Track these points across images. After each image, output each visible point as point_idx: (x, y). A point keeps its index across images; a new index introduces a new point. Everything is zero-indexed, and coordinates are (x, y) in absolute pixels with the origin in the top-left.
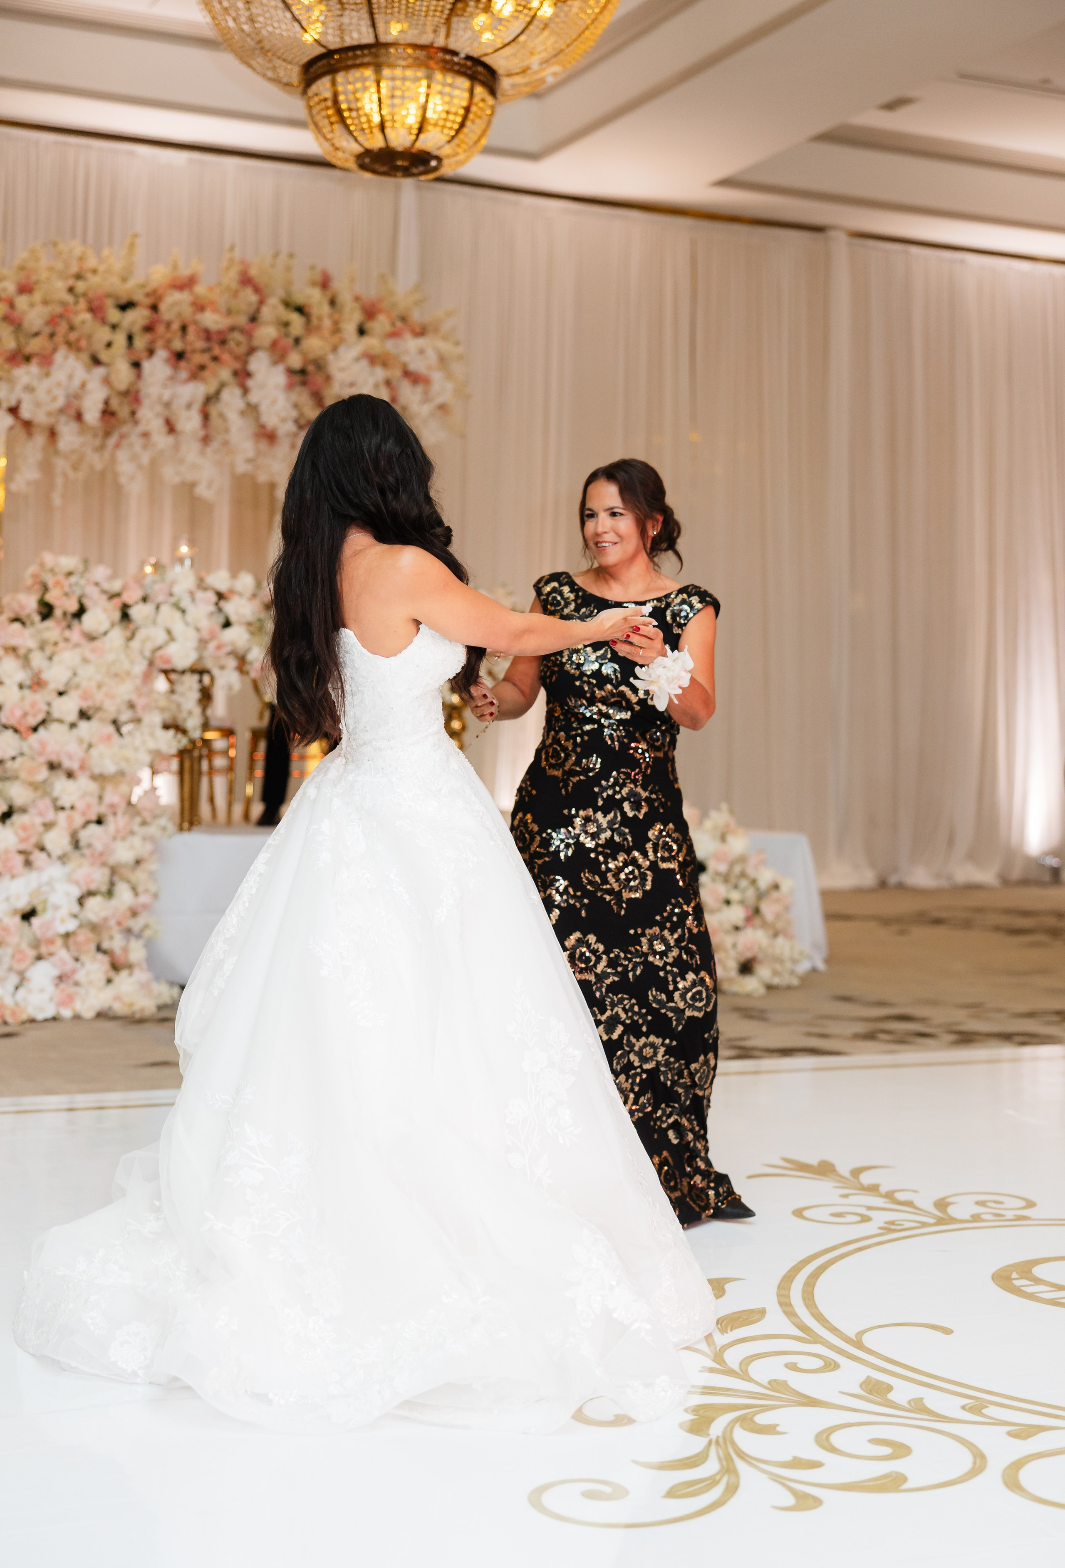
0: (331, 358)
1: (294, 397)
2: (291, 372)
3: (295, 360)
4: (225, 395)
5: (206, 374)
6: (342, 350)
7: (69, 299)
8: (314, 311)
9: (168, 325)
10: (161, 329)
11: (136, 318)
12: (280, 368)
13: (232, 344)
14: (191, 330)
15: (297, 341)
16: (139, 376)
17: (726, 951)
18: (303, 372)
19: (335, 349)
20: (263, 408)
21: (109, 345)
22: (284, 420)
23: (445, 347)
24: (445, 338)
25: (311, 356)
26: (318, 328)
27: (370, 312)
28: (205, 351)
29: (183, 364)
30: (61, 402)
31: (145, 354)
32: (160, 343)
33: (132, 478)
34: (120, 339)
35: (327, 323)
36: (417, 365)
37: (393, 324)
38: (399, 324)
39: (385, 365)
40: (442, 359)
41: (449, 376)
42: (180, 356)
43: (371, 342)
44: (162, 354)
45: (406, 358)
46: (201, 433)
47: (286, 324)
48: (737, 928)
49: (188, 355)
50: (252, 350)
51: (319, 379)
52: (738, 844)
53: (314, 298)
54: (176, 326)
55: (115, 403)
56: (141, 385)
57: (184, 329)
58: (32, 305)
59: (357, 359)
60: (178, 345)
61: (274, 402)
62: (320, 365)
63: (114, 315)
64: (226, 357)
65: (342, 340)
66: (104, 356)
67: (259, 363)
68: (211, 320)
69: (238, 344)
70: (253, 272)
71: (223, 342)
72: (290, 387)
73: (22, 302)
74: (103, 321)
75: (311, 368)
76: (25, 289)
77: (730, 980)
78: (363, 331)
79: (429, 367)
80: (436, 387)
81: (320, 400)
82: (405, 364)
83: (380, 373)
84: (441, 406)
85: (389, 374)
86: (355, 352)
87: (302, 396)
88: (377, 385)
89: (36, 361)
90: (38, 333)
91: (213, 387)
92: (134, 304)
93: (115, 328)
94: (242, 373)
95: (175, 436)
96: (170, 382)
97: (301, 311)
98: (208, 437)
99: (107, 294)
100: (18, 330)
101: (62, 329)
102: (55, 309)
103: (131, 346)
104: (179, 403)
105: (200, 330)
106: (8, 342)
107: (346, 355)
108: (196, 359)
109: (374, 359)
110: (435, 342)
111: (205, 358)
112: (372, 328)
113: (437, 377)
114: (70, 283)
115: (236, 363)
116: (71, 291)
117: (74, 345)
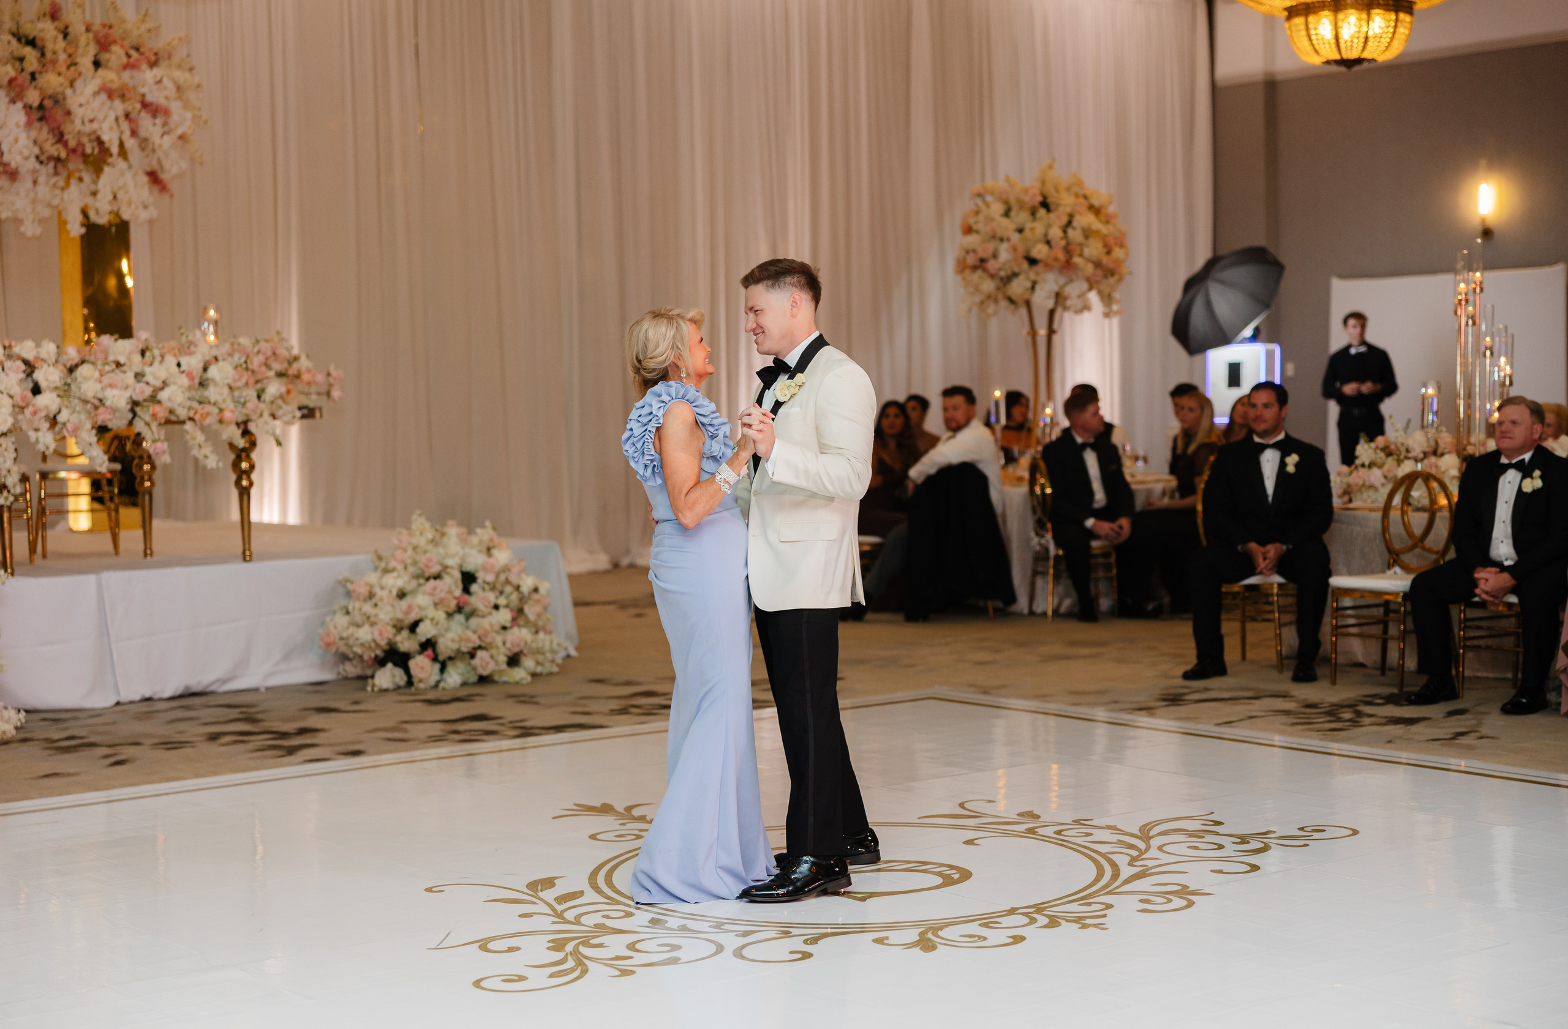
0: (69, 92)
1: (34, 134)
2: (28, 108)
3: (33, 97)
6: (79, 83)
8: (49, 46)
12: (19, 106)
15: (33, 76)
17: (497, 648)
18: (41, 107)
19: (72, 84)
22: (27, 158)
23: (181, 76)
24: (179, 67)
25: (50, 92)
26: (54, 62)
27: (104, 44)
35: (62, 57)
36: (154, 96)
37: (129, 56)
38: (133, 53)
39: (124, 98)
40: (179, 89)
41: (187, 106)
43: (106, 75)
45: (143, 90)
47: (21, 59)
48: (504, 628)
51: (59, 113)
52: (502, 557)
53: (47, 30)
59: (96, 94)
61: (16, 140)
62: (58, 100)
65: (80, 74)
72: (29, 124)
75: (48, 103)
77: (501, 672)
78: (97, 64)
79: (167, 98)
80: (175, 117)
81: (60, 138)
82: (143, 95)
83: (119, 107)
84: (181, 137)
85: (128, 106)
86: (93, 86)
87: (44, 133)
88: (117, 119)
97: (33, 44)
107: (83, 89)
109: (112, 93)
110: (171, 70)
112: (107, 60)
113: (175, 107)
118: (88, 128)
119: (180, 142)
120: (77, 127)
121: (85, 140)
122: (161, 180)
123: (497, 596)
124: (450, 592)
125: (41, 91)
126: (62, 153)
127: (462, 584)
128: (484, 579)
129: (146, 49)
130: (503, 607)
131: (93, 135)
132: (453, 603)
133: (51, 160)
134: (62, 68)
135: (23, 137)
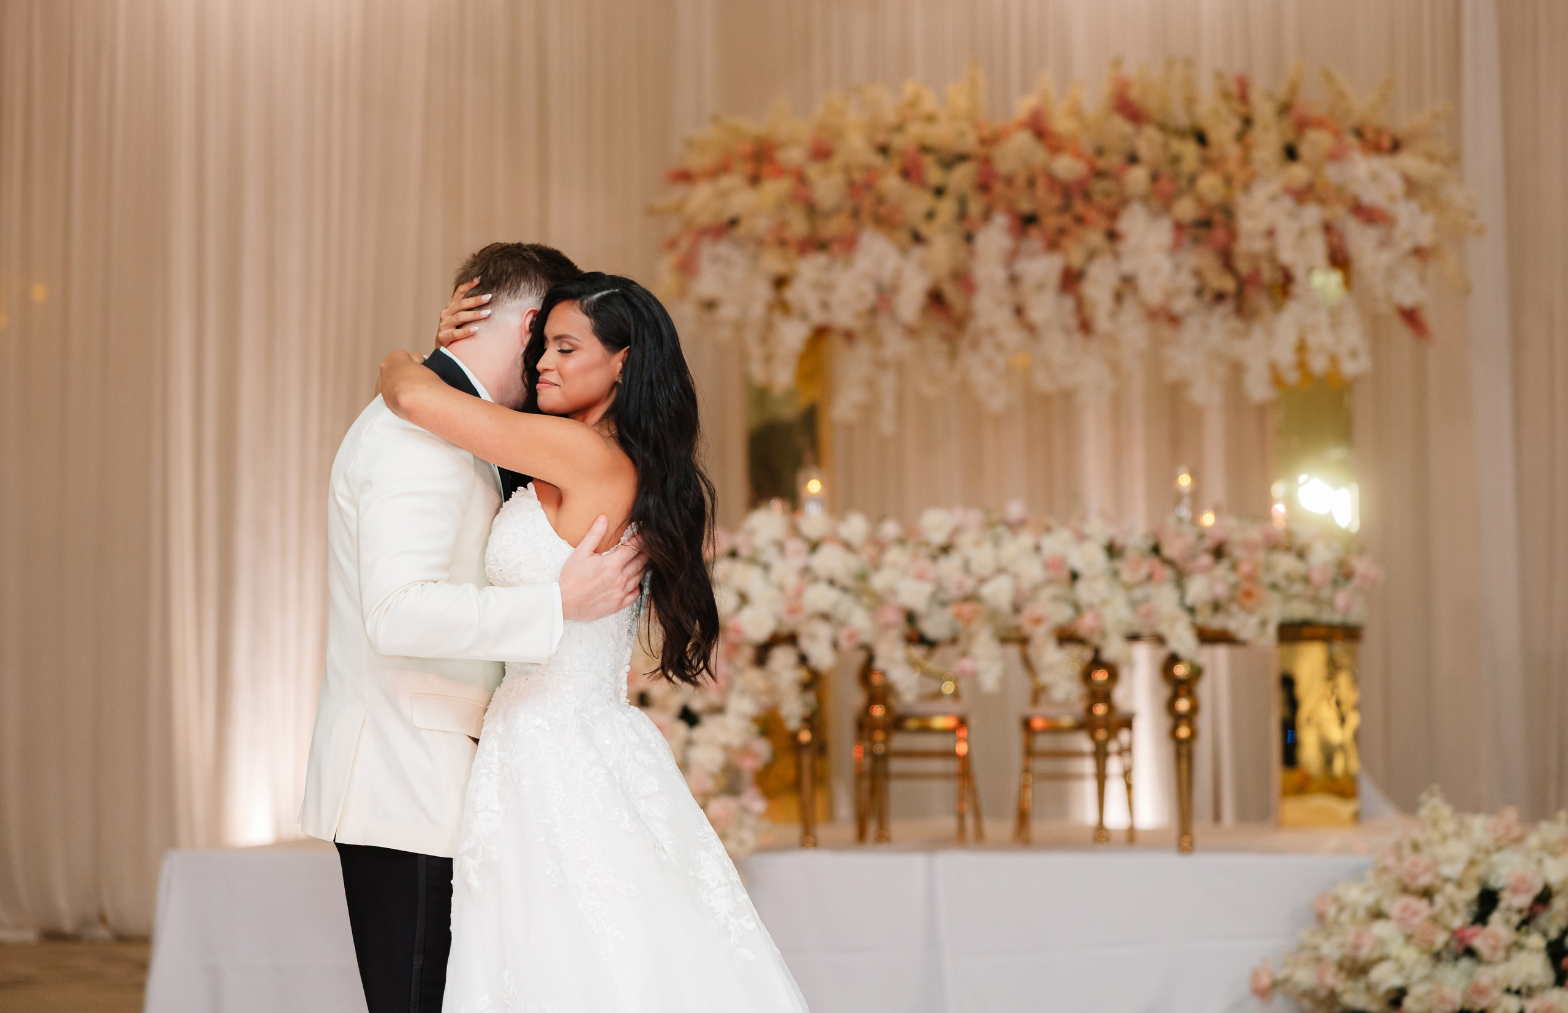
0: (1240, 199)
1: (1187, 258)
2: (1180, 226)
3: (1186, 209)
4: (1094, 270)
5: (1067, 242)
6: (1256, 184)
7: (877, 160)
8: (1217, 136)
9: (1009, 181)
10: (999, 188)
11: (962, 177)
12: (1166, 223)
13: (1098, 198)
14: (1041, 182)
15: (1190, 181)
16: (971, 254)
18: (1205, 224)
19: (1245, 187)
20: (1143, 281)
21: (930, 215)
22: (1175, 295)
24: (1419, 156)
25: (1212, 200)
26: (1219, 158)
27: (1303, 125)
28: (1062, 211)
29: (1034, 230)
30: (871, 297)
31: (979, 223)
32: (1000, 205)
33: (992, 390)
34: (947, 208)
35: (1233, 151)
36: (1372, 196)
37: (1338, 140)
38: (1351, 140)
39: (1322, 201)
40: (1412, 187)
41: (1426, 207)
42: (1028, 221)
43: (1298, 173)
44: (1001, 220)
45: (1355, 189)
46: (1072, 322)
47: (1176, 159)
49: (1042, 218)
50: (1125, 201)
51: (1225, 231)
53: (1220, 116)
54: (1021, 181)
55: (951, 292)
56: (973, 264)
57: (1031, 183)
58: (827, 174)
59: (1273, 199)
60: (1025, 206)
61: (1155, 270)
62: (1228, 212)
63: (934, 175)
64: (1093, 216)
65: (1258, 172)
66: (925, 230)
67: (1133, 221)
68: (1066, 167)
69: (1107, 194)
70: (1134, 94)
71: (1087, 196)
72: (1176, 246)
73: (814, 172)
74: (922, 183)
75: (1218, 217)
76: (822, 153)
78: (1291, 153)
79: (1392, 198)
80: (1403, 224)
81: (1227, 260)
82: (1356, 197)
83: (1312, 214)
84: (1419, 252)
85: (1327, 213)
86: (1274, 187)
87: (1202, 258)
88: (1303, 232)
89: (836, 248)
90: (837, 211)
91: (1076, 257)
92: (962, 158)
93: (939, 192)
94: (1113, 236)
95: (1031, 329)
96: (1012, 256)
97: (1201, 138)
98: (1085, 326)
99: (925, 149)
100: (812, 210)
101: (867, 202)
102: (858, 176)
103: (962, 215)
104: (1028, 284)
105: (1054, 182)
106: (798, 226)
107: (1262, 192)
108: (1052, 222)
109: (1302, 195)
110: (1410, 162)
111: (1065, 220)
112: (1305, 149)
113: (1405, 212)
114: (881, 138)
115: (1103, 223)
116: (883, 150)
117: (885, 222)
118: (1259, 245)
119: (1414, 262)
120: (1248, 244)
121: (1265, 265)
122: (1411, 317)
123: (1528, 933)
124: (1434, 919)
125: (1200, 200)
126: (1228, 284)
127: (1475, 908)
128: (1515, 901)
129: (1379, 132)
130: (1532, 950)
131: (1272, 256)
132: (1441, 939)
133: (1220, 297)
134: (1232, 167)
135: (1166, 265)
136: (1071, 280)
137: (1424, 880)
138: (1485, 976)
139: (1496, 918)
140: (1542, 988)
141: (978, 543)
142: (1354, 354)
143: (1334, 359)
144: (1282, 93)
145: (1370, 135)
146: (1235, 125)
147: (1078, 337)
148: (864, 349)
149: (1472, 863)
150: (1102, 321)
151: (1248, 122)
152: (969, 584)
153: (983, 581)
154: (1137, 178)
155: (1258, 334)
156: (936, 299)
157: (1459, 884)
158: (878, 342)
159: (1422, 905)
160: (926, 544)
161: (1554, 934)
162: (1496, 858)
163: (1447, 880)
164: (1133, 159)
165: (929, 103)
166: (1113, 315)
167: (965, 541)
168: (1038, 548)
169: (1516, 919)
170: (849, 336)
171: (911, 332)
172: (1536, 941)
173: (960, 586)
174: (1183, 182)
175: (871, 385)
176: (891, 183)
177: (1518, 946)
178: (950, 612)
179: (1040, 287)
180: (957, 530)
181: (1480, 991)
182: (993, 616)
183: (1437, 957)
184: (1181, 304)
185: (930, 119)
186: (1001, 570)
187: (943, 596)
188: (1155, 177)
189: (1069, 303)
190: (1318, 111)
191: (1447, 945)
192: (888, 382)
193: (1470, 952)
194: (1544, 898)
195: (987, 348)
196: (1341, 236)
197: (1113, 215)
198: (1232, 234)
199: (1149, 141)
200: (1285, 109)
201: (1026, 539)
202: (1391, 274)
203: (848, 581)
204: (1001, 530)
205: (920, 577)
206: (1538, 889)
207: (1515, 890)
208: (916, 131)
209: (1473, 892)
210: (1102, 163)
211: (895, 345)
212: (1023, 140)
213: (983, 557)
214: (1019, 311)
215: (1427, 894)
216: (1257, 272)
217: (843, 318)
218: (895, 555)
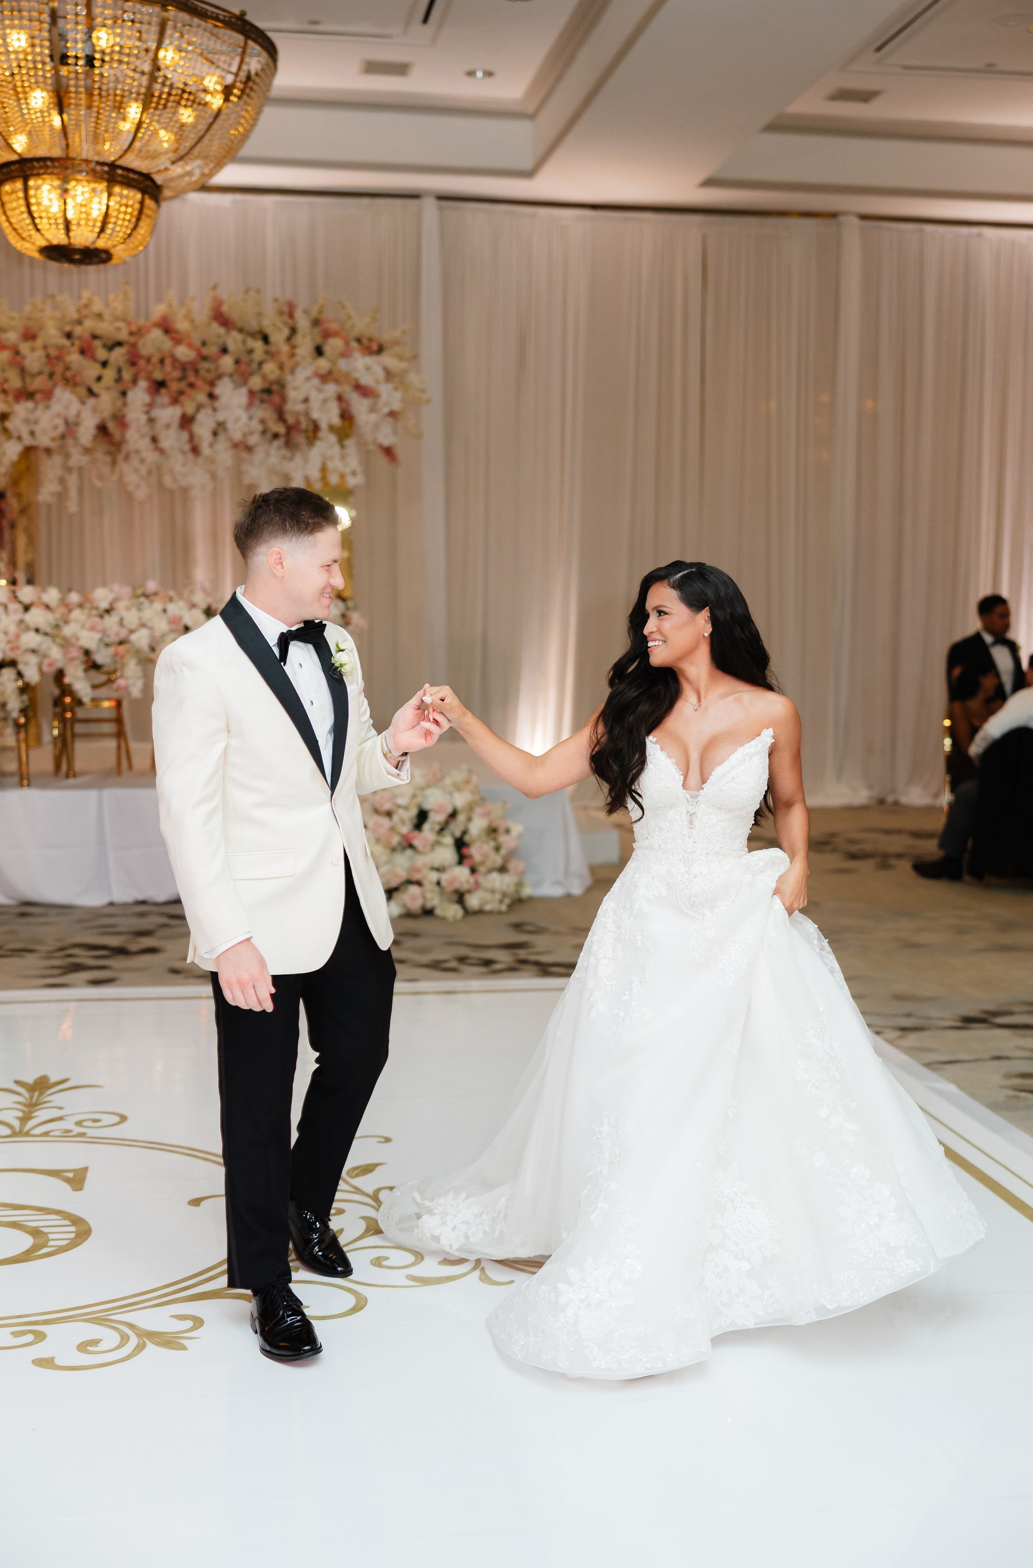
0: (289, 378)
1: (256, 413)
2: (253, 392)
3: (256, 382)
4: (200, 417)
5: (183, 398)
6: (300, 369)
7: (65, 342)
8: (275, 338)
9: (148, 360)
10: (142, 363)
11: (118, 355)
12: (244, 391)
13: (203, 373)
14: (168, 362)
15: (260, 364)
16: (125, 405)
18: (268, 391)
19: (292, 371)
20: (230, 425)
21: (99, 379)
22: (252, 434)
23: (393, 363)
24: (394, 356)
25: (272, 378)
26: (278, 352)
28: (181, 379)
29: (163, 391)
30: (61, 429)
31: (130, 385)
32: (143, 374)
33: (138, 486)
34: (109, 374)
35: (285, 348)
36: (366, 380)
37: (346, 345)
38: (354, 344)
39: (337, 382)
40: (389, 375)
41: (397, 387)
42: (160, 385)
43: (323, 364)
44: (143, 384)
45: (356, 375)
46: (187, 447)
47: (251, 351)
49: (168, 383)
50: (220, 377)
51: (279, 396)
53: (277, 326)
54: (155, 360)
55: (111, 426)
56: (126, 411)
57: (162, 361)
58: (33, 349)
59: (308, 379)
60: (158, 376)
61: (237, 420)
62: (282, 384)
63: (102, 354)
64: (199, 383)
65: (300, 361)
66: (96, 388)
67: (224, 388)
68: (183, 353)
69: (208, 371)
70: (225, 309)
71: (197, 371)
72: (250, 405)
73: (24, 348)
74: (93, 358)
75: (275, 388)
76: (29, 336)
78: (319, 351)
79: (377, 382)
80: (384, 397)
81: (281, 416)
82: (357, 380)
83: (331, 389)
84: (392, 414)
85: (340, 389)
86: (309, 372)
87: (264, 412)
88: (325, 401)
89: (38, 397)
90: (40, 373)
91: (190, 409)
92: (119, 344)
93: (104, 364)
94: (212, 396)
95: (162, 451)
96: (151, 406)
97: (266, 339)
98: (195, 450)
99: (95, 337)
100: (23, 372)
101: (59, 369)
102: (53, 352)
103: (119, 380)
104: (160, 424)
105: (175, 360)
106: (15, 382)
107: (302, 373)
108: (175, 386)
109: (325, 377)
110: (387, 359)
111: (183, 385)
112: (327, 349)
113: (385, 389)
114: (68, 328)
115: (207, 388)
116: (69, 335)
117: (71, 382)
118: (300, 407)
119: (389, 420)
120: (293, 406)
121: (303, 419)
122: (388, 451)
123: (444, 836)
124: (392, 829)
125: (264, 377)
126: (281, 429)
127: (415, 821)
128: (436, 819)
129: (370, 340)
130: (447, 846)
131: (307, 414)
132: (395, 840)
133: (276, 436)
134: (284, 357)
135: (244, 417)
136: (186, 422)
137: (387, 806)
138: (421, 861)
139: (426, 827)
140: (450, 867)
141: (128, 609)
142: (354, 473)
143: (342, 476)
144: (314, 313)
145: (365, 341)
146: (286, 332)
147: (190, 456)
148: (57, 459)
149: (414, 796)
150: (206, 450)
151: (293, 331)
152: (123, 634)
153: (132, 632)
154: (227, 362)
155: (298, 459)
156: (102, 430)
157: (406, 808)
158: (67, 456)
159: (385, 822)
160: (97, 608)
161: (458, 834)
162: (428, 792)
163: (399, 806)
164: (224, 350)
165: (98, 306)
166: (211, 445)
167: (121, 606)
168: (165, 611)
169: (437, 828)
170: (48, 451)
171: (87, 451)
172: (448, 840)
173: (117, 634)
174: (254, 366)
175: (62, 481)
176: (74, 358)
177: (438, 843)
178: (111, 650)
179: (168, 426)
180: (116, 599)
181: (418, 870)
182: (137, 652)
183: (394, 850)
184: (253, 440)
185: (99, 316)
186: (143, 625)
187: (107, 640)
188: (237, 362)
189: (185, 435)
190: (334, 326)
191: (399, 844)
192: (73, 480)
193: (411, 846)
194: (453, 815)
195: (135, 461)
196: (348, 404)
197: (212, 384)
198: (284, 399)
199: (234, 340)
200: (316, 323)
201: (158, 606)
202: (376, 427)
203: (48, 630)
204: (142, 599)
205: (93, 629)
206: (449, 810)
207: (438, 812)
208: (89, 324)
209: (414, 812)
210: (205, 351)
211: (77, 458)
212: (156, 334)
213: (132, 618)
214: (154, 440)
215: (389, 814)
216: (298, 423)
217: (44, 441)
218: (77, 614)
